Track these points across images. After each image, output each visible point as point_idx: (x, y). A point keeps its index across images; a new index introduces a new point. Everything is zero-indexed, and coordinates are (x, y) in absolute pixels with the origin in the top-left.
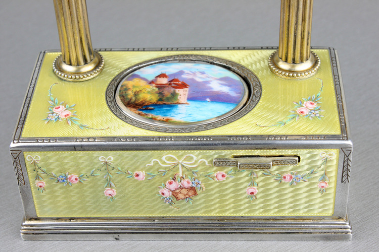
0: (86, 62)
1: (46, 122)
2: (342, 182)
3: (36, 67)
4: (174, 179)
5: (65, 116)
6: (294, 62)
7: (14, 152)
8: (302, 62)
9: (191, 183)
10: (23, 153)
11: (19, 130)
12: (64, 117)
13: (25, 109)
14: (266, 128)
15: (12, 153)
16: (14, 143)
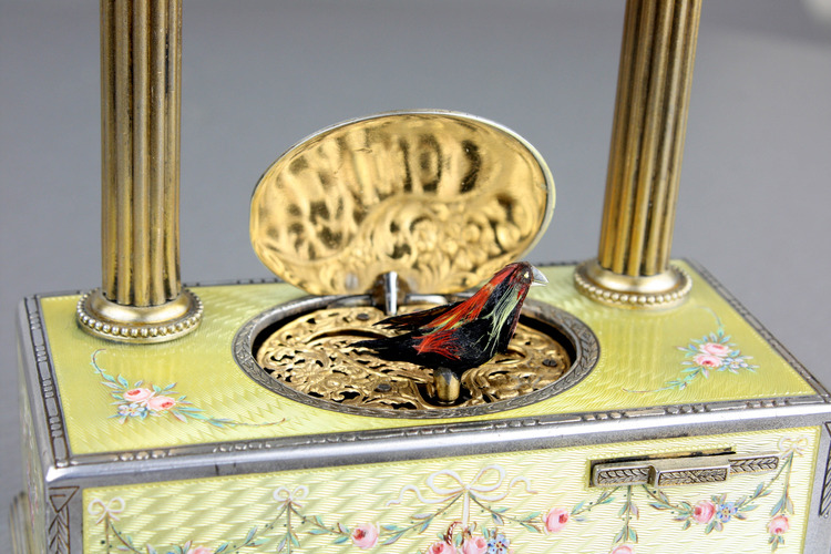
0: (168, 299)
1: (122, 421)
2: (820, 513)
3: (31, 325)
4: (446, 539)
5: (163, 406)
6: (643, 272)
7: (58, 492)
8: (658, 272)
9: (486, 546)
10: (81, 494)
11: (59, 442)
12: (162, 408)
13: (51, 403)
14: (649, 394)
15: (51, 497)
16: (57, 467)
